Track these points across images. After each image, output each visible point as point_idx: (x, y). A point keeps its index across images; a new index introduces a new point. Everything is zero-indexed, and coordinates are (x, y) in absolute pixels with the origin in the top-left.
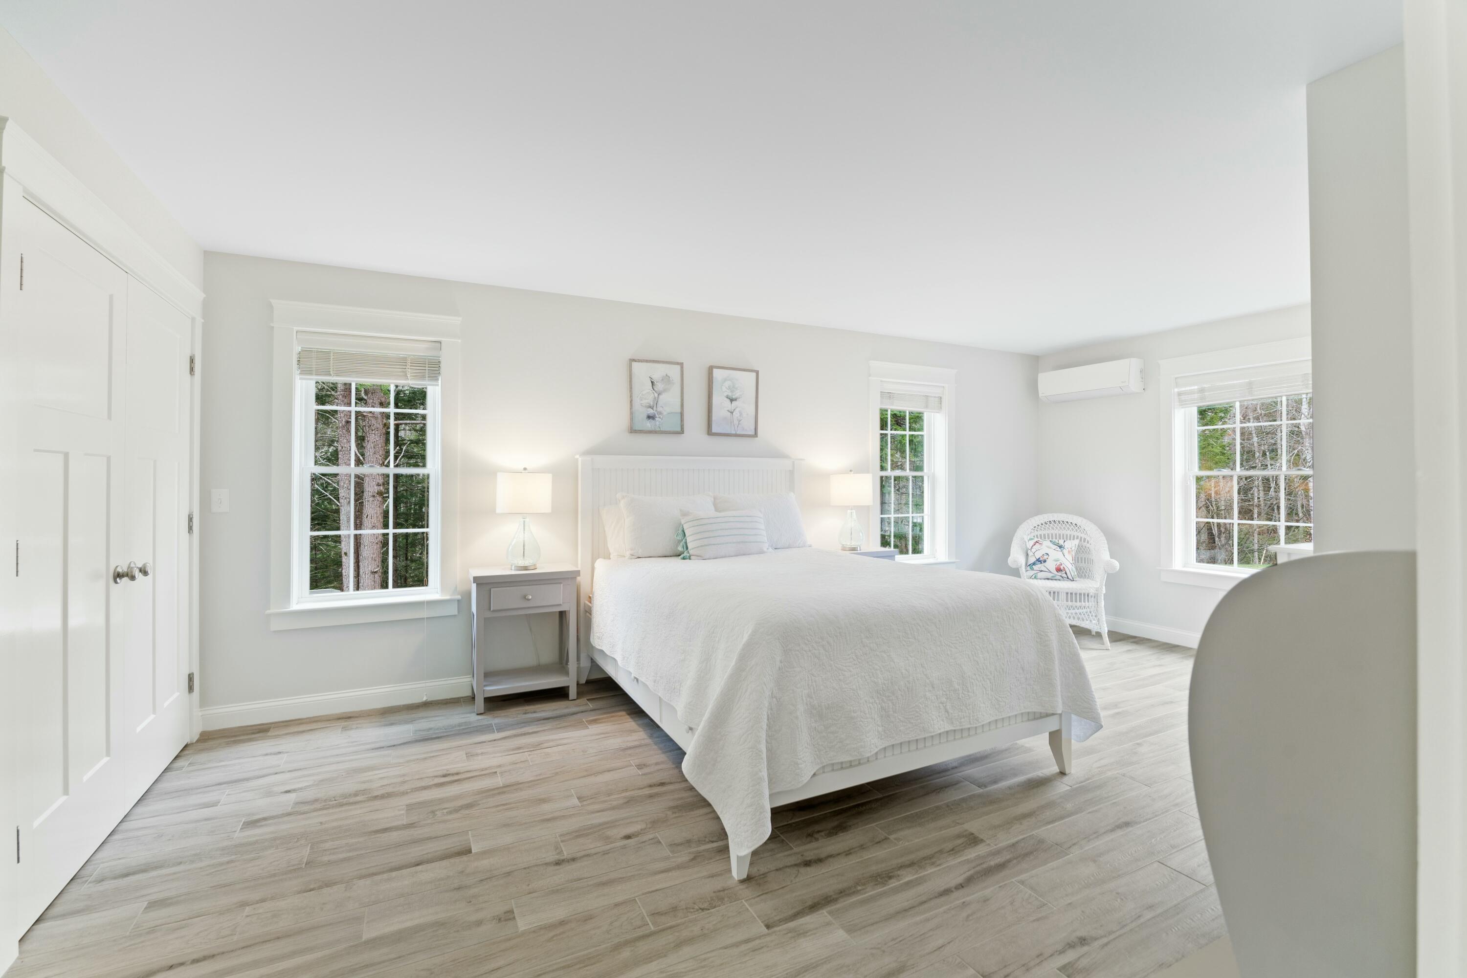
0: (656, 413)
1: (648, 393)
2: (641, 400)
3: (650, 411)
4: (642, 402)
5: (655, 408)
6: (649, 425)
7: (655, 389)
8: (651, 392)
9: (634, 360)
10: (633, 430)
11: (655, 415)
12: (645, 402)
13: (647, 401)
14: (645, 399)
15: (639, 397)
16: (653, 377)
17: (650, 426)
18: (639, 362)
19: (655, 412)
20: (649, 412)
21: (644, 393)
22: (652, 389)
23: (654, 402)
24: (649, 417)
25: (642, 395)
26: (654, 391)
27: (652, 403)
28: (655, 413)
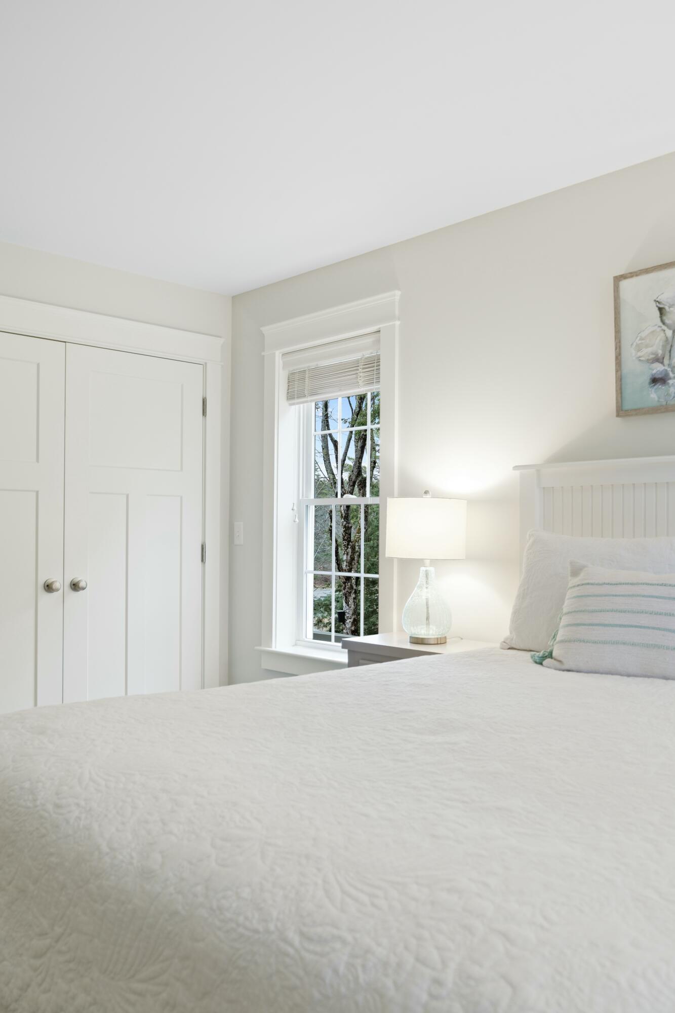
0: (669, 369)
1: (653, 332)
2: (639, 351)
3: (658, 368)
4: (639, 354)
5: (666, 361)
6: (654, 395)
7: (667, 321)
8: (659, 329)
9: (623, 277)
10: (622, 411)
11: (667, 374)
12: (646, 352)
13: (650, 350)
14: (647, 346)
15: (635, 344)
16: (662, 298)
17: (656, 399)
18: (632, 277)
19: (666, 368)
20: (654, 372)
21: (643, 335)
22: (661, 324)
23: (664, 347)
24: (655, 381)
25: (641, 339)
26: (664, 327)
27: (660, 352)
28: (666, 370)
